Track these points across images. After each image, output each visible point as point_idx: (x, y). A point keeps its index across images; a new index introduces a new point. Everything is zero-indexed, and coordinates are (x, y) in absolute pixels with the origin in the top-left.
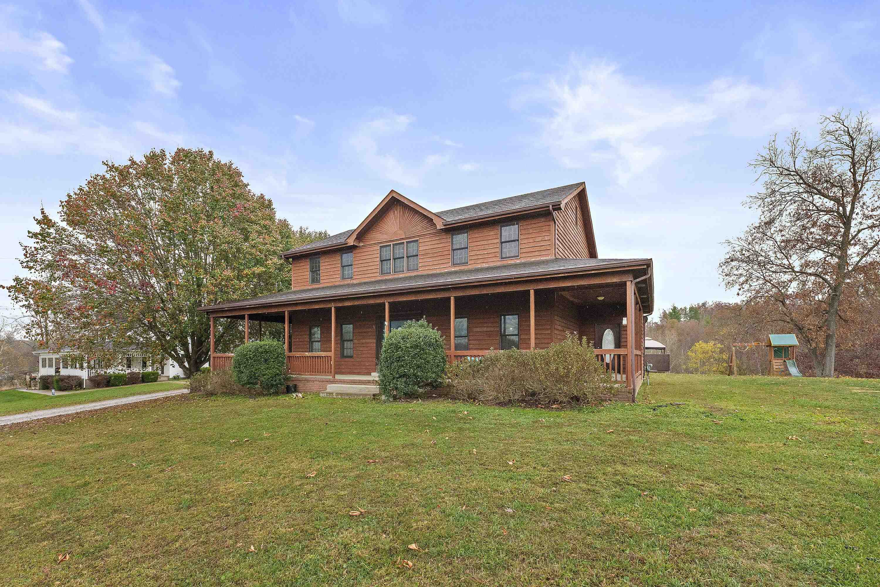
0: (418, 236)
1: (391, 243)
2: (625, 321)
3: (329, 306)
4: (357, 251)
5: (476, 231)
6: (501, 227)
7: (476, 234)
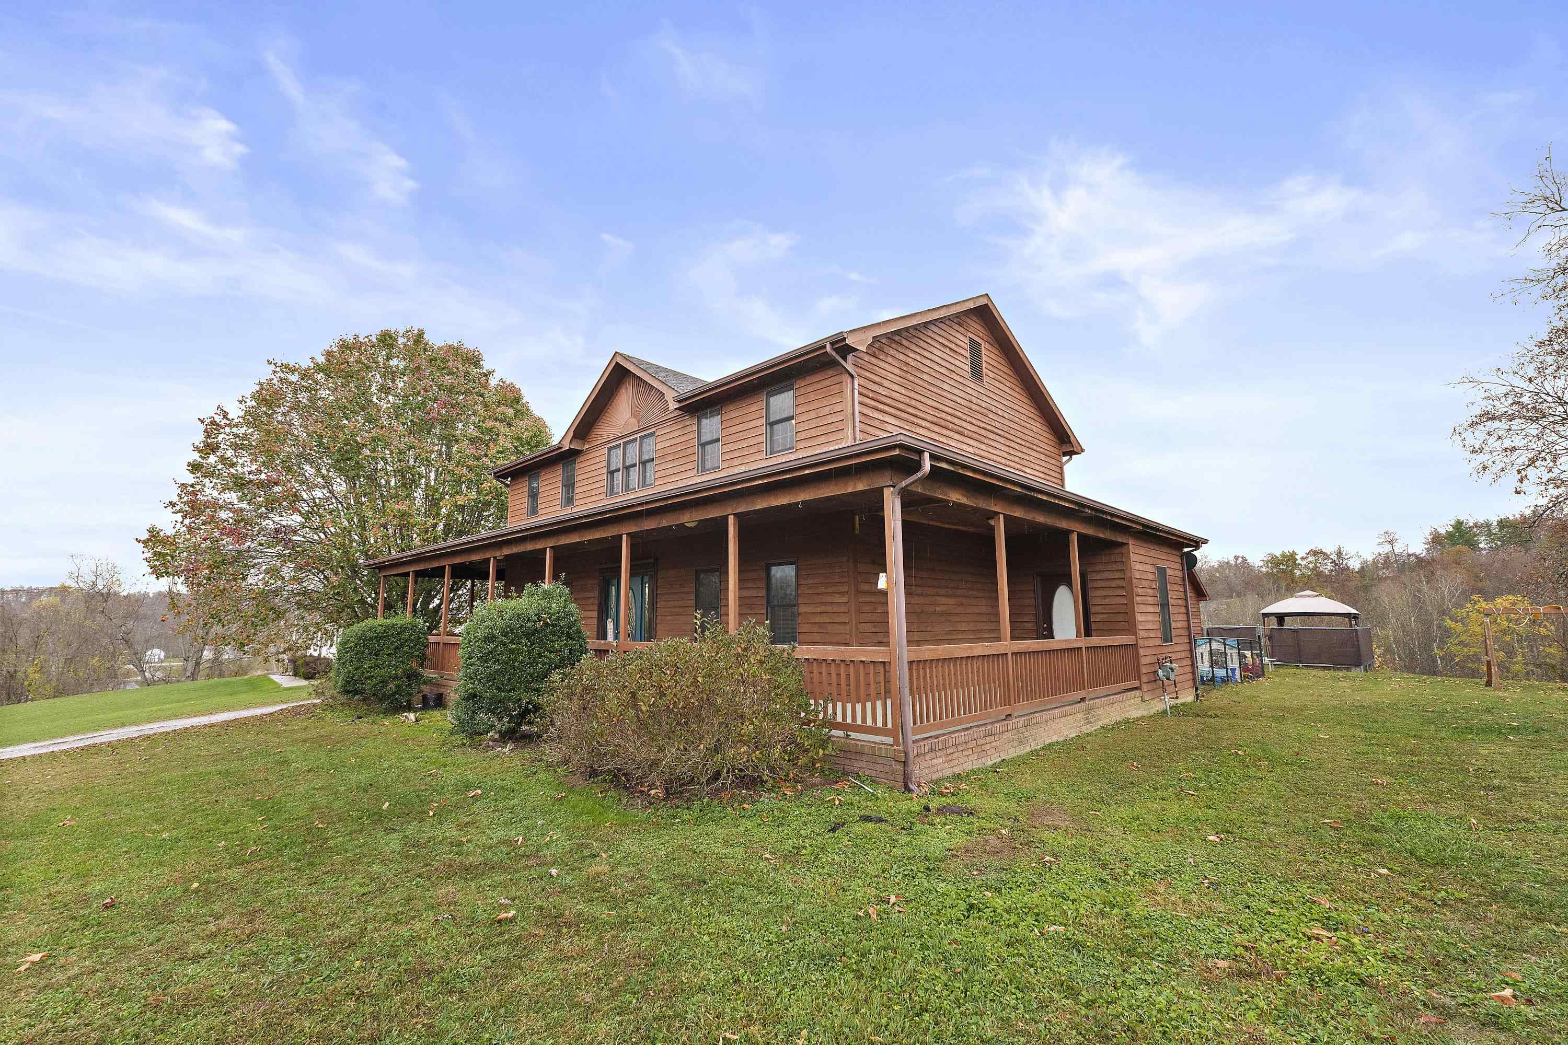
0: (656, 425)
1: (621, 441)
2: (882, 583)
3: (539, 546)
4: (582, 459)
5: (731, 407)
6: (770, 395)
7: (734, 412)
